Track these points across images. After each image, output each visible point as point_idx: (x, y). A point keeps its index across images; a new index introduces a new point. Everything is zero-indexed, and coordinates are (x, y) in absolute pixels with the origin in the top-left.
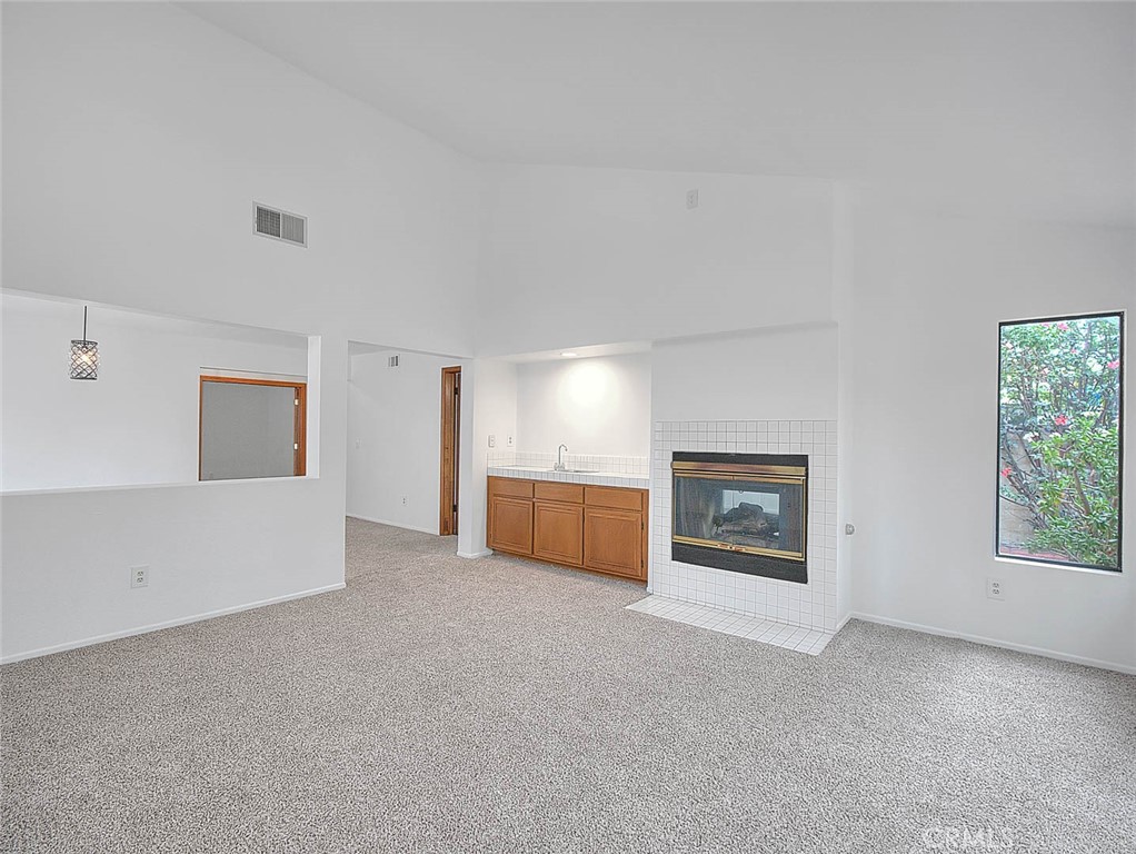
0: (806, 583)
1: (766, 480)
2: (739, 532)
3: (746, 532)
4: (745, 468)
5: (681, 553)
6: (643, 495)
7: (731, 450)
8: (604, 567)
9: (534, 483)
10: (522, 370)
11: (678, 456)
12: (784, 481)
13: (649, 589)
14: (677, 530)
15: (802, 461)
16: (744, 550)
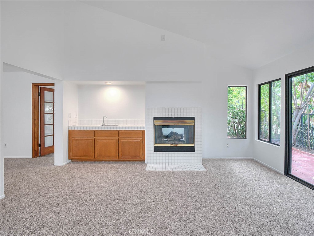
0: (194, 151)
1: (184, 125)
2: (173, 140)
3: (175, 140)
4: (178, 121)
5: (157, 149)
6: (143, 132)
7: (173, 116)
8: (128, 158)
9: (94, 131)
10: (80, 87)
11: (155, 119)
12: (187, 124)
13: (146, 162)
14: (155, 142)
15: (193, 119)
16: (178, 145)
